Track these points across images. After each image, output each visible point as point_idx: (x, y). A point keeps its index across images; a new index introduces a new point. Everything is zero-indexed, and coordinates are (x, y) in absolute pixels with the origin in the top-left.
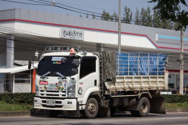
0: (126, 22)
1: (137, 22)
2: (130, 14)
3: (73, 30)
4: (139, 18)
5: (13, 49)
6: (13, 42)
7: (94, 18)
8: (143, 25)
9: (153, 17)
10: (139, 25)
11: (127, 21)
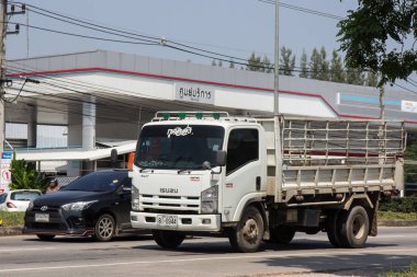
0: (285, 74)
1: (304, 73)
2: (291, 58)
3: (195, 87)
4: (307, 66)
5: (94, 119)
6: (93, 106)
7: (232, 66)
8: (314, 77)
9: (331, 64)
10: (306, 77)
11: (287, 70)
